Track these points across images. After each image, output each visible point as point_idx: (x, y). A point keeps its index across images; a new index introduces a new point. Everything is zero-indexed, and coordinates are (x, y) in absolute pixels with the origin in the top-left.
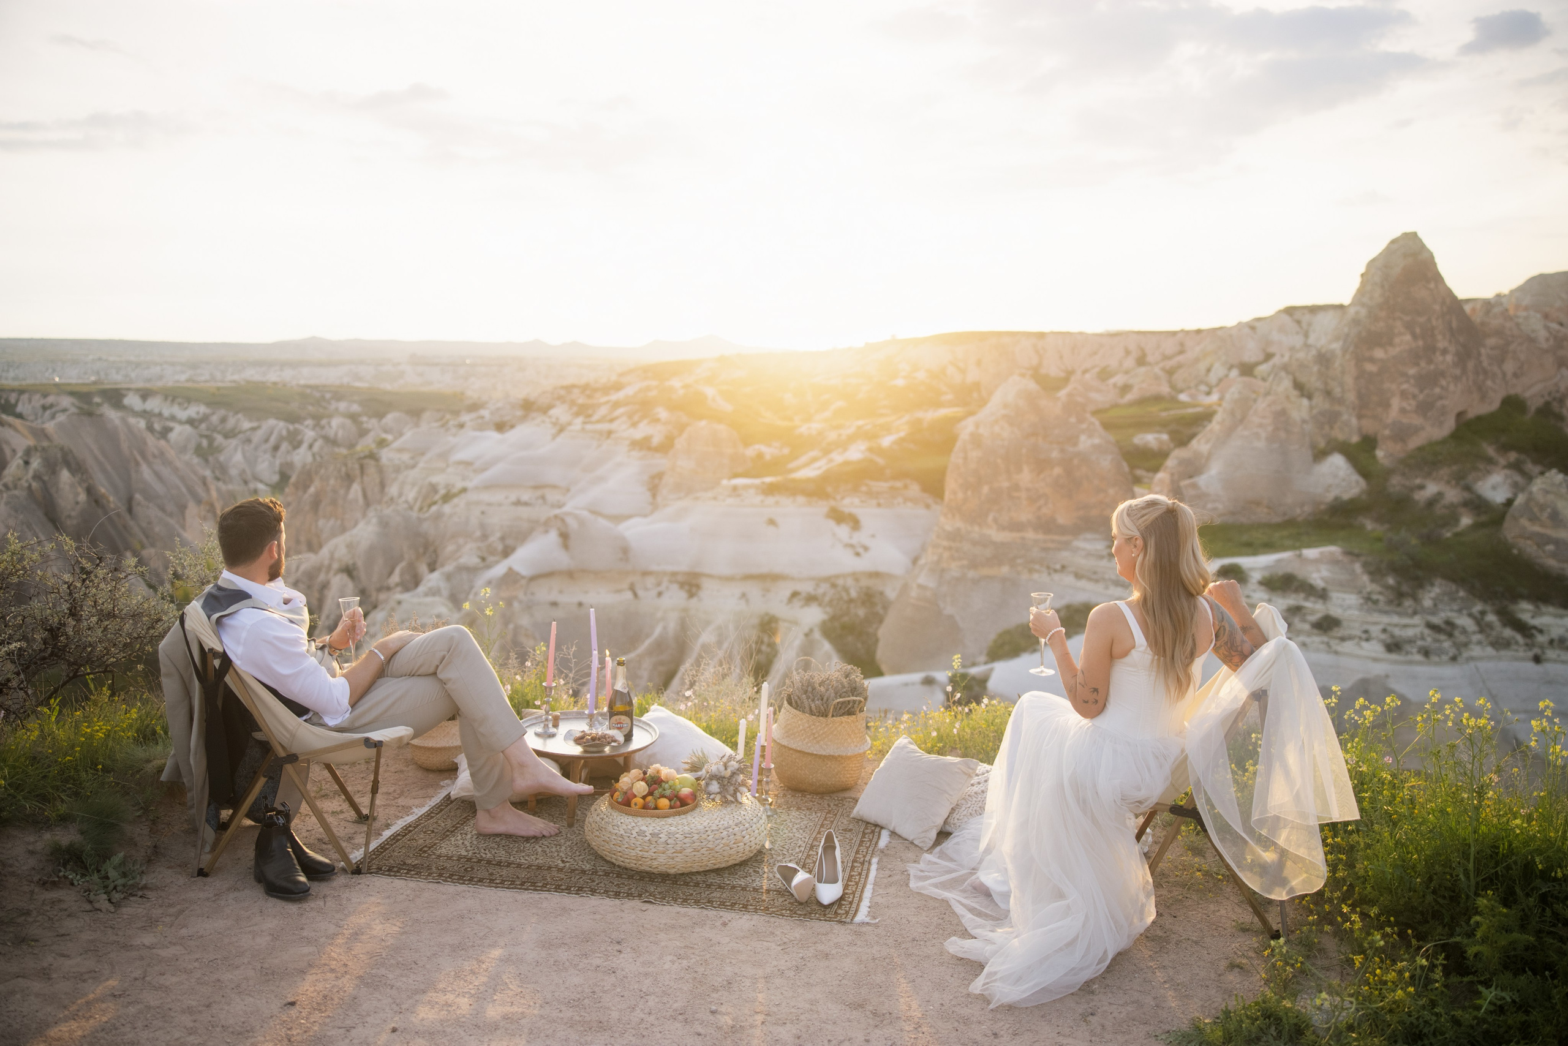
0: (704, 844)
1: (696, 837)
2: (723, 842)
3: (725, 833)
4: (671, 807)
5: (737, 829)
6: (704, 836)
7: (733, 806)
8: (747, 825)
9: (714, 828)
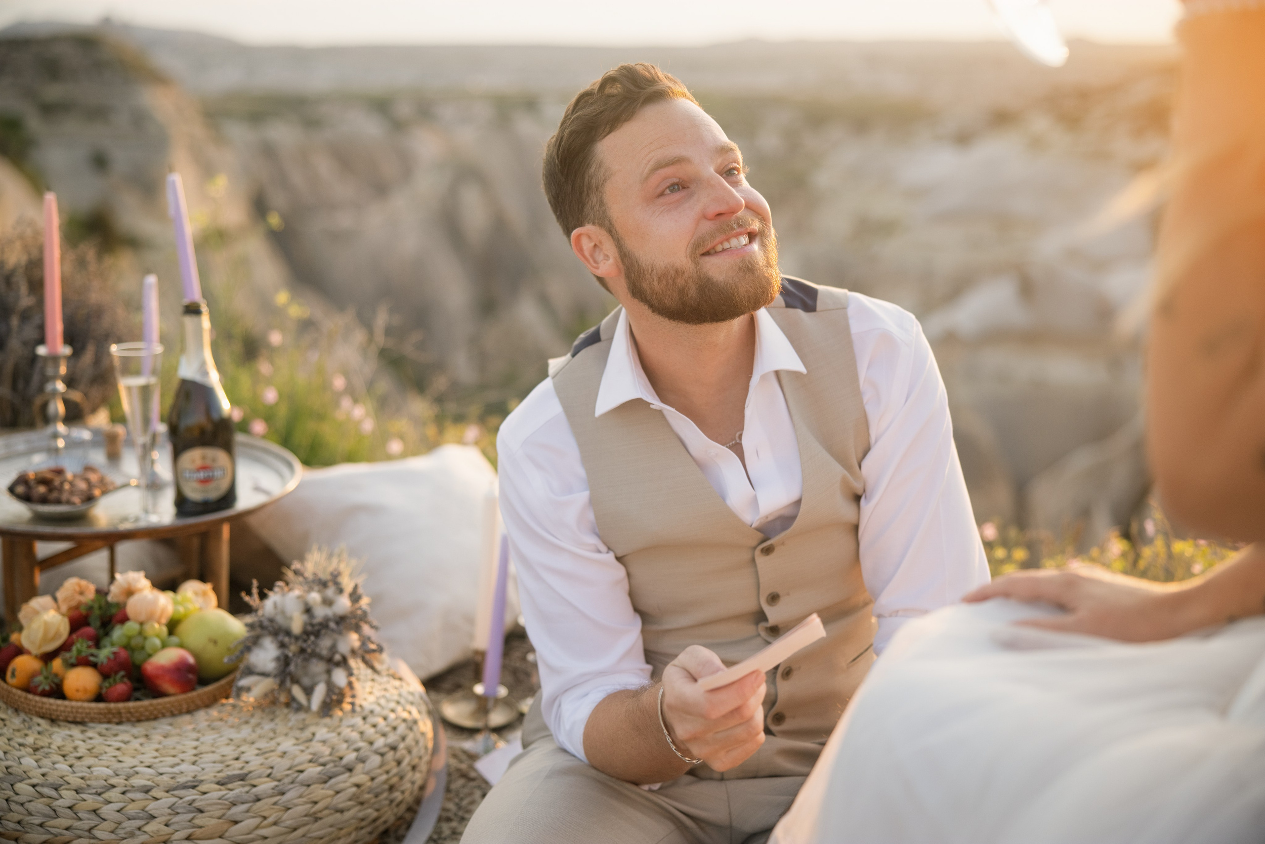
0: (86, 824)
1: (68, 797)
2: (152, 827)
3: (169, 800)
4: (99, 698)
5: (216, 793)
6: (91, 801)
7: (295, 718)
8: (265, 786)
9: (137, 781)
